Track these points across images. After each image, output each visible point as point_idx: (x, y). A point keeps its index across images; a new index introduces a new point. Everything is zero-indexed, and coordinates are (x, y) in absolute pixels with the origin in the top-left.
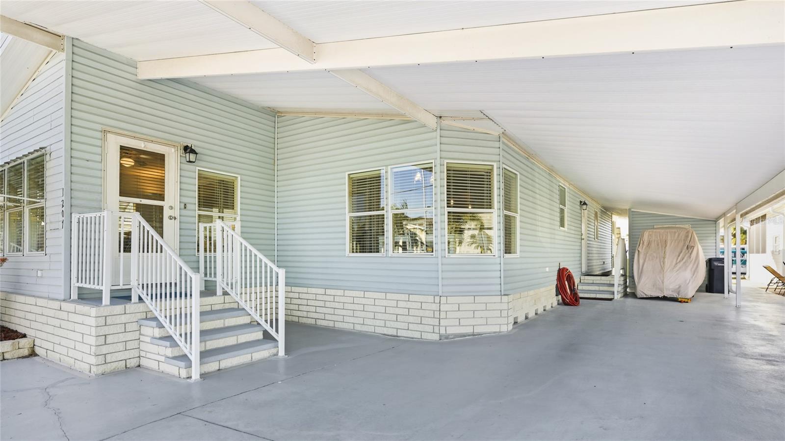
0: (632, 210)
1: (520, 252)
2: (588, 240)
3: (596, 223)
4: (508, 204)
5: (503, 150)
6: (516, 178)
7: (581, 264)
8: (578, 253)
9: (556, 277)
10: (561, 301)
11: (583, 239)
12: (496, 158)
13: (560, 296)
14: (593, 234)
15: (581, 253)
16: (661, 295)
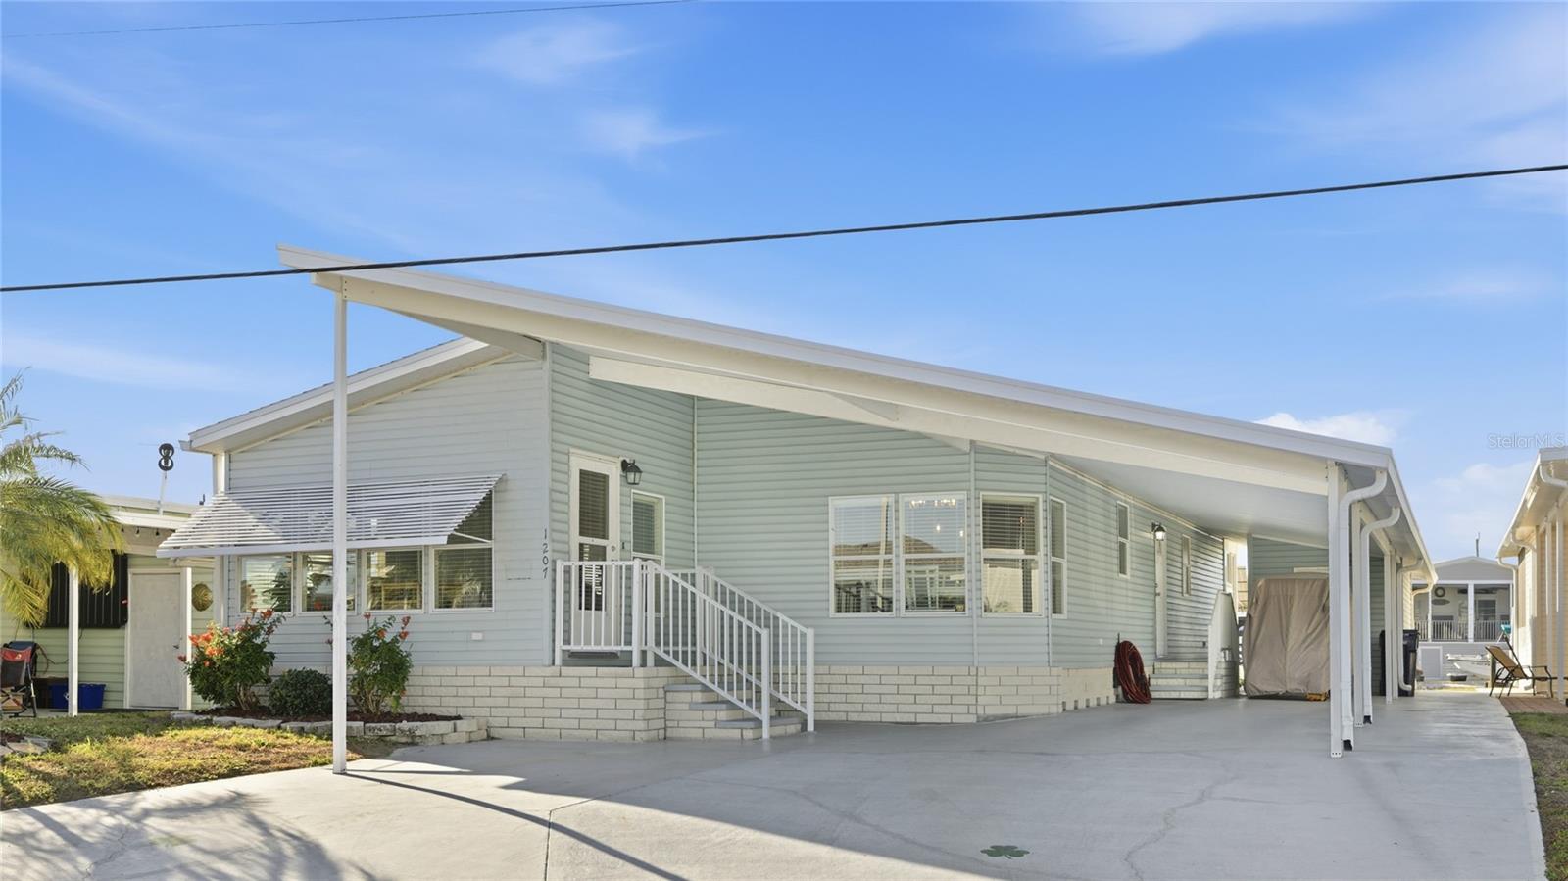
0: (1254, 536)
1: (1068, 611)
2: (1168, 596)
3: (1185, 562)
4: (1056, 547)
5: (1050, 477)
6: (1062, 509)
7: (1155, 640)
8: (1148, 620)
9: (1113, 657)
10: (1121, 696)
11: (1159, 594)
12: (1042, 488)
13: (1120, 689)
14: (1179, 583)
15: (1155, 620)
16: (1281, 690)
